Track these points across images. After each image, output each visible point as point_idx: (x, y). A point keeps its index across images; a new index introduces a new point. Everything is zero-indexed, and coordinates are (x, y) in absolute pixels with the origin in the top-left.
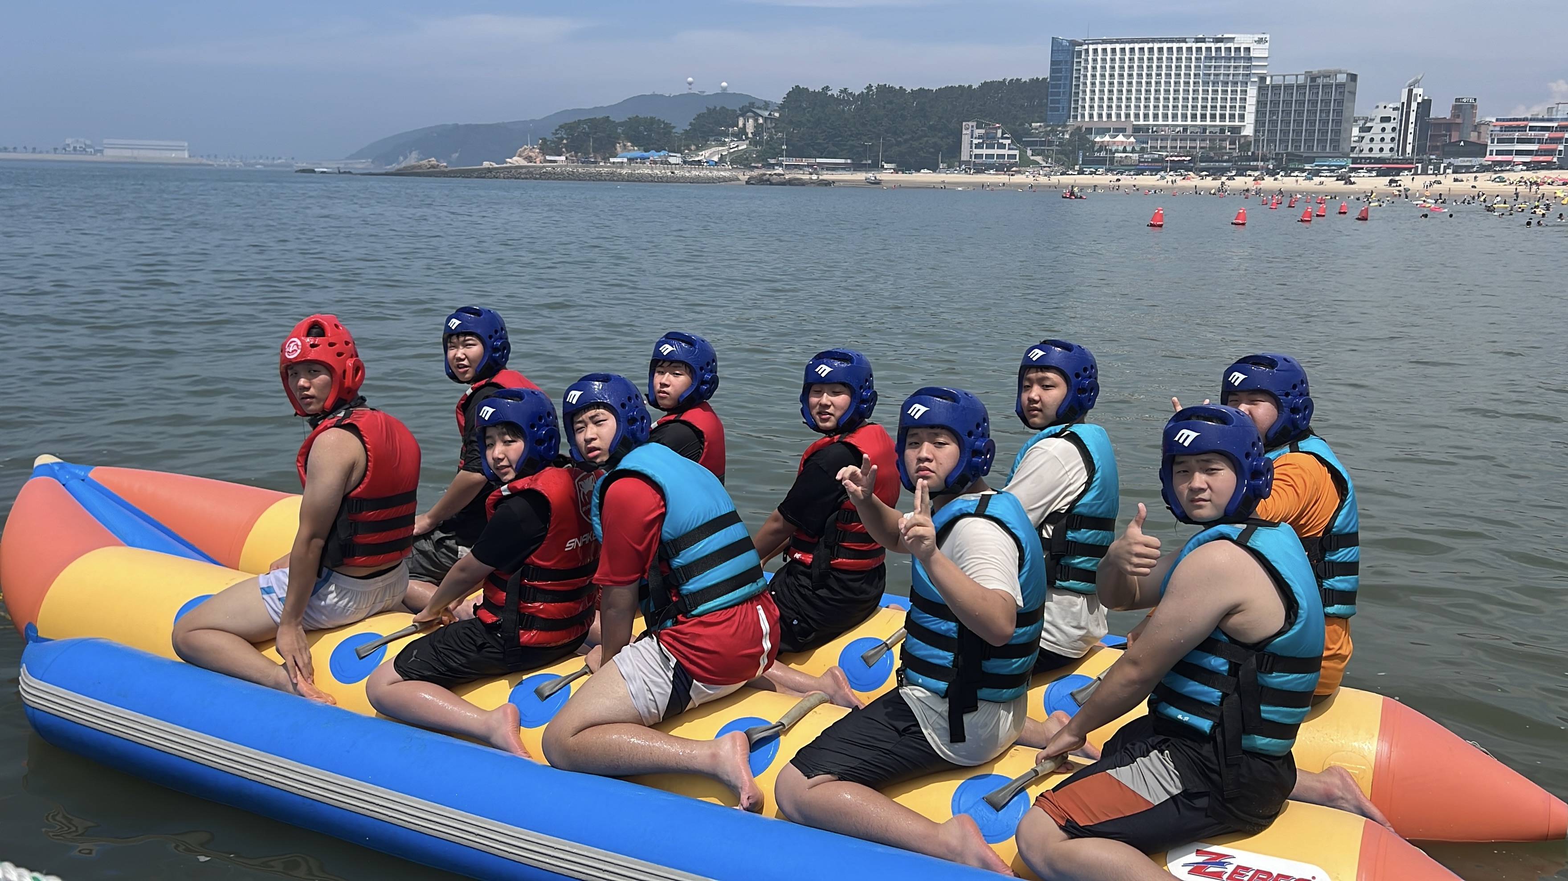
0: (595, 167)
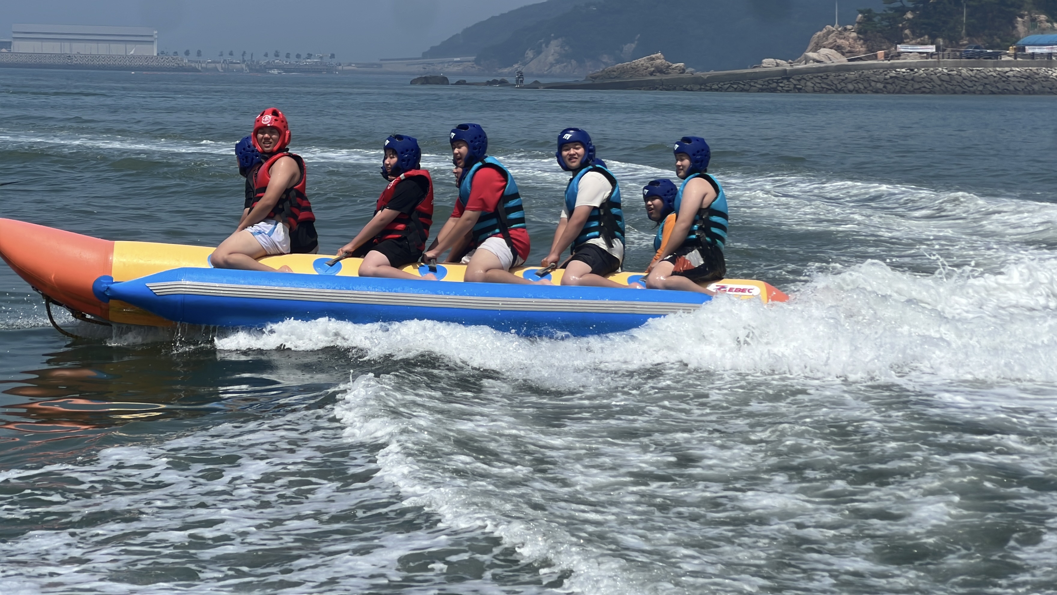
0: (995, 65)
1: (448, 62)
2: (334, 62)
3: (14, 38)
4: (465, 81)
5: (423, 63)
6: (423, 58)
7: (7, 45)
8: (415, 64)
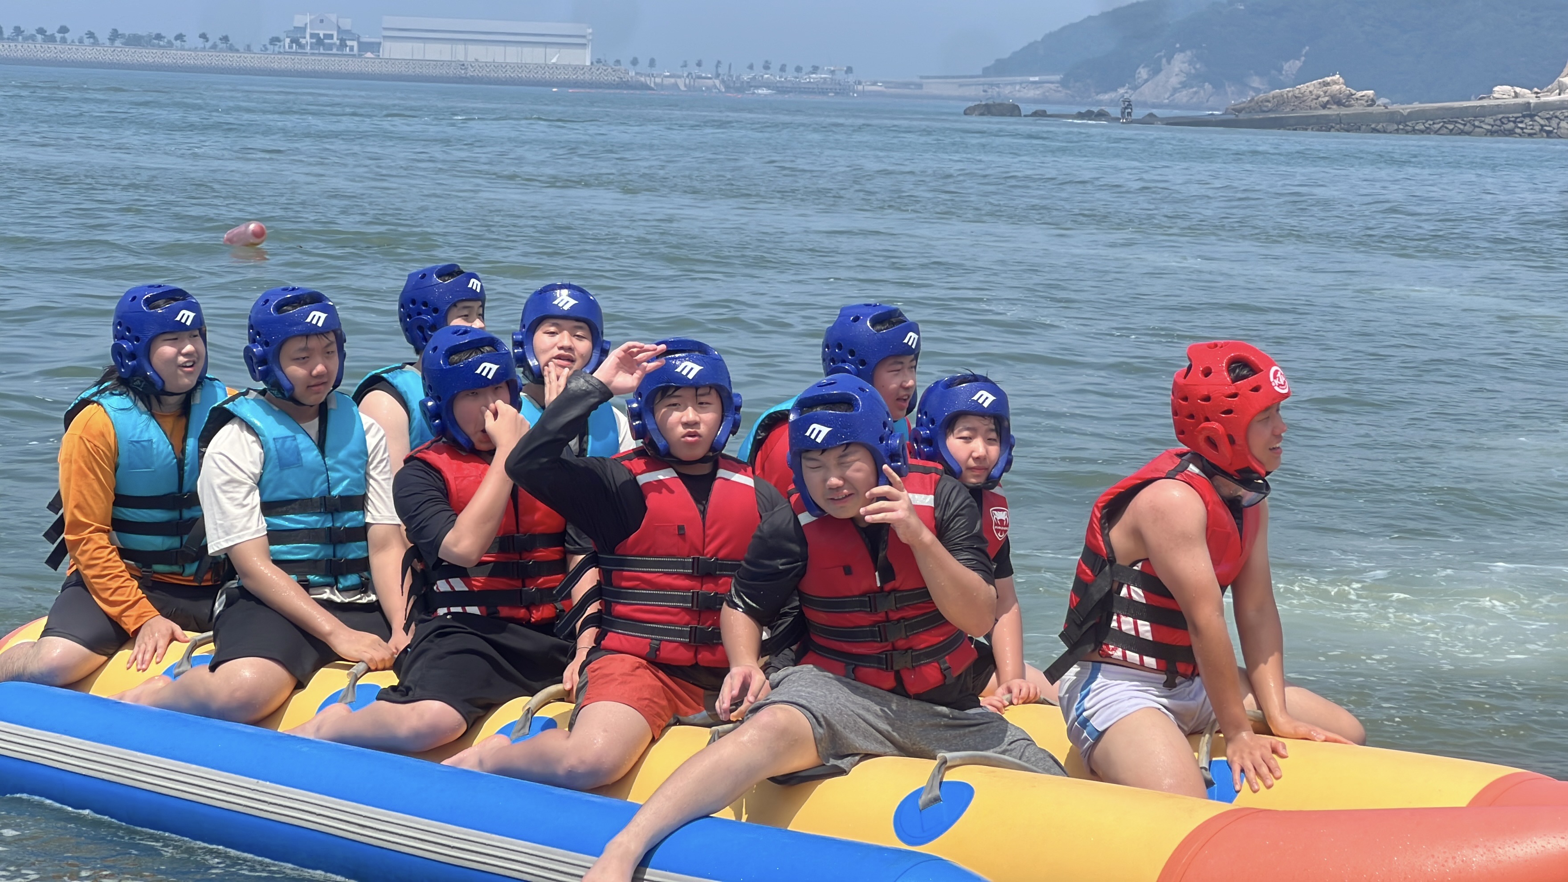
1: (1021, 83)
2: (851, 79)
3: (385, 37)
4: (1045, 111)
5: (983, 84)
6: (984, 76)
7: (374, 47)
8: (972, 85)
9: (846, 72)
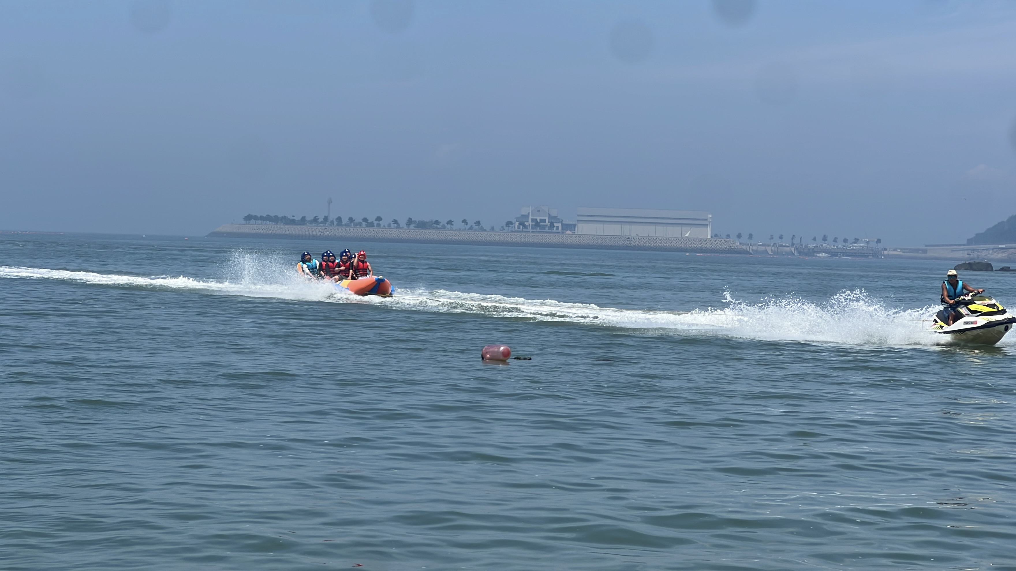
1: (993, 249)
2: (880, 246)
3: (578, 221)
4: (1009, 268)
5: (968, 250)
6: (968, 244)
7: (572, 227)
8: (959, 250)
9: (877, 242)
